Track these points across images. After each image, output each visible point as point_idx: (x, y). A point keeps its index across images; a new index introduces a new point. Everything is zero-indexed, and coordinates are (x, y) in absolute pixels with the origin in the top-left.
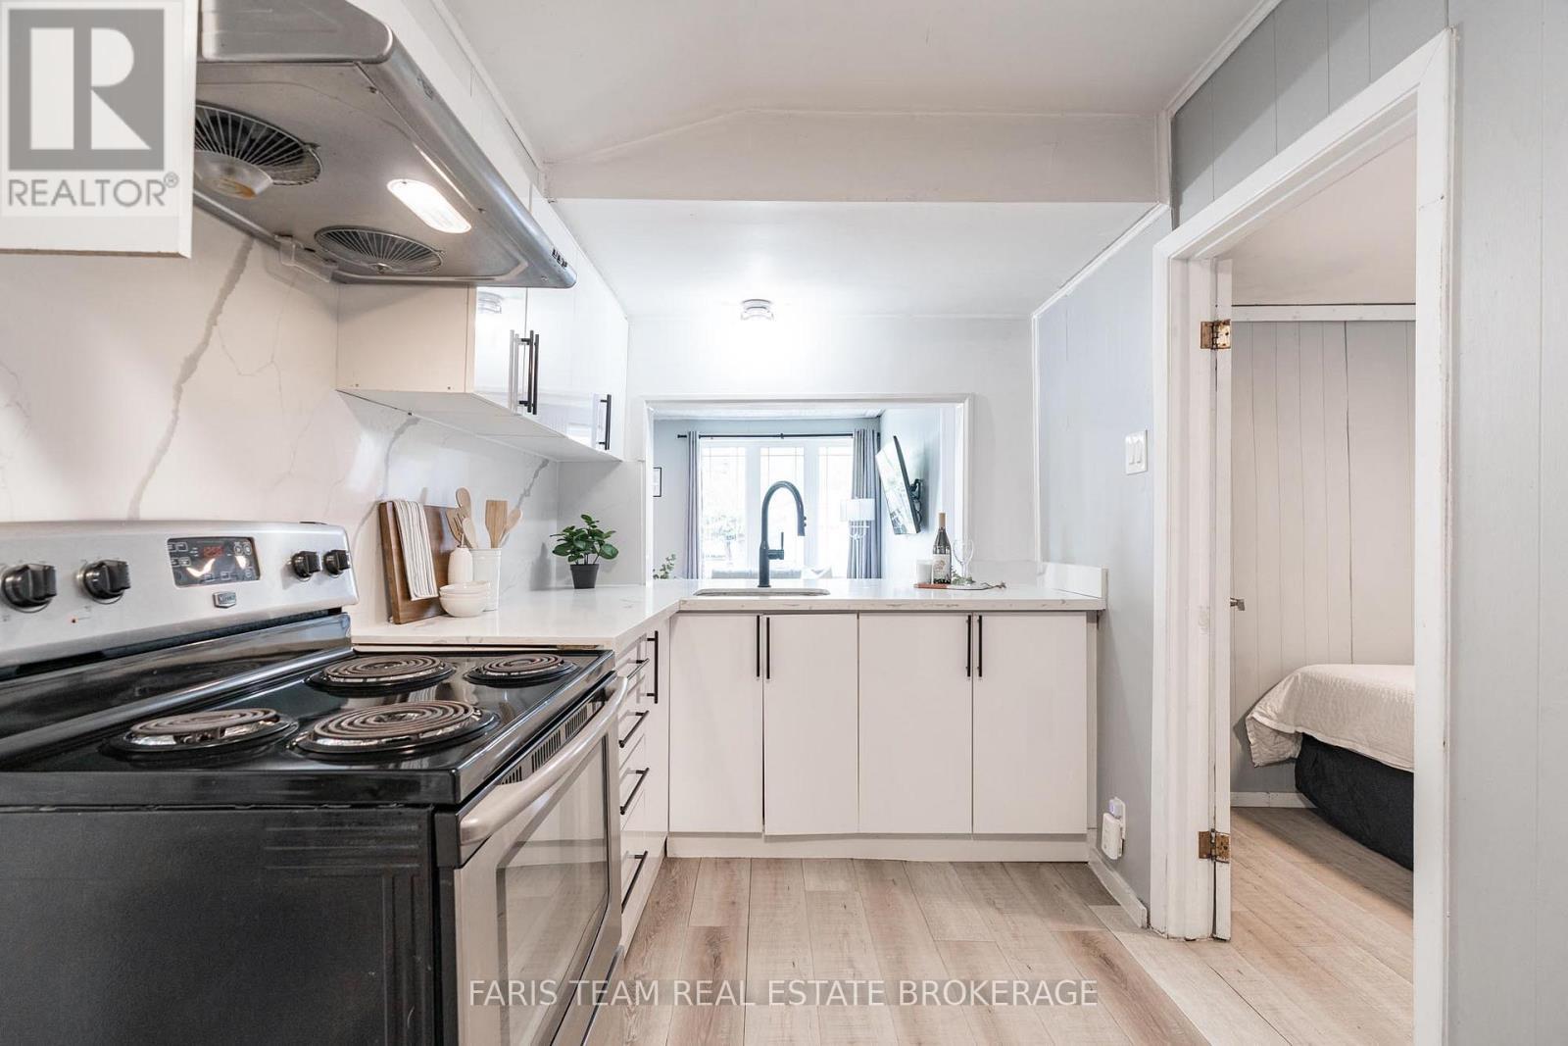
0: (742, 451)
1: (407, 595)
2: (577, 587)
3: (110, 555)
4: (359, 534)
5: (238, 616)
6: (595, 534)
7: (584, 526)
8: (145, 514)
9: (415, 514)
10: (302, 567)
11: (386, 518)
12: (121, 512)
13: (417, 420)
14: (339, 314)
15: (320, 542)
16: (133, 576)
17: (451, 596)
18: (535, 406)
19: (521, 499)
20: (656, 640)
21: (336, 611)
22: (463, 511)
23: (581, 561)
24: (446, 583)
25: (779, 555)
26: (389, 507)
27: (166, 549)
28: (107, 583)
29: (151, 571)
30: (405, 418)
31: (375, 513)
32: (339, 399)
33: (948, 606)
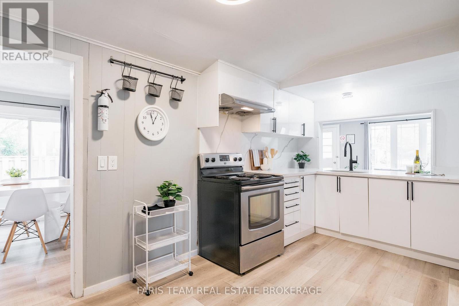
0: (389, 127)
1: (254, 166)
2: (300, 168)
3: (214, 157)
4: (246, 155)
5: (227, 166)
6: (305, 155)
7: (301, 154)
8: (218, 152)
9: (256, 152)
10: (235, 160)
11: (251, 152)
12: (215, 152)
13: (257, 135)
14: (242, 121)
15: (238, 156)
16: (216, 159)
17: (262, 167)
18: (275, 131)
19: (284, 148)
20: (303, 178)
21: (241, 167)
22: (266, 151)
23: (301, 162)
24: (262, 164)
25: (356, 162)
26: (251, 150)
27: (219, 156)
28: (213, 160)
29: (218, 159)
30: (255, 135)
31: (249, 151)
32: (242, 133)
33: (398, 178)
